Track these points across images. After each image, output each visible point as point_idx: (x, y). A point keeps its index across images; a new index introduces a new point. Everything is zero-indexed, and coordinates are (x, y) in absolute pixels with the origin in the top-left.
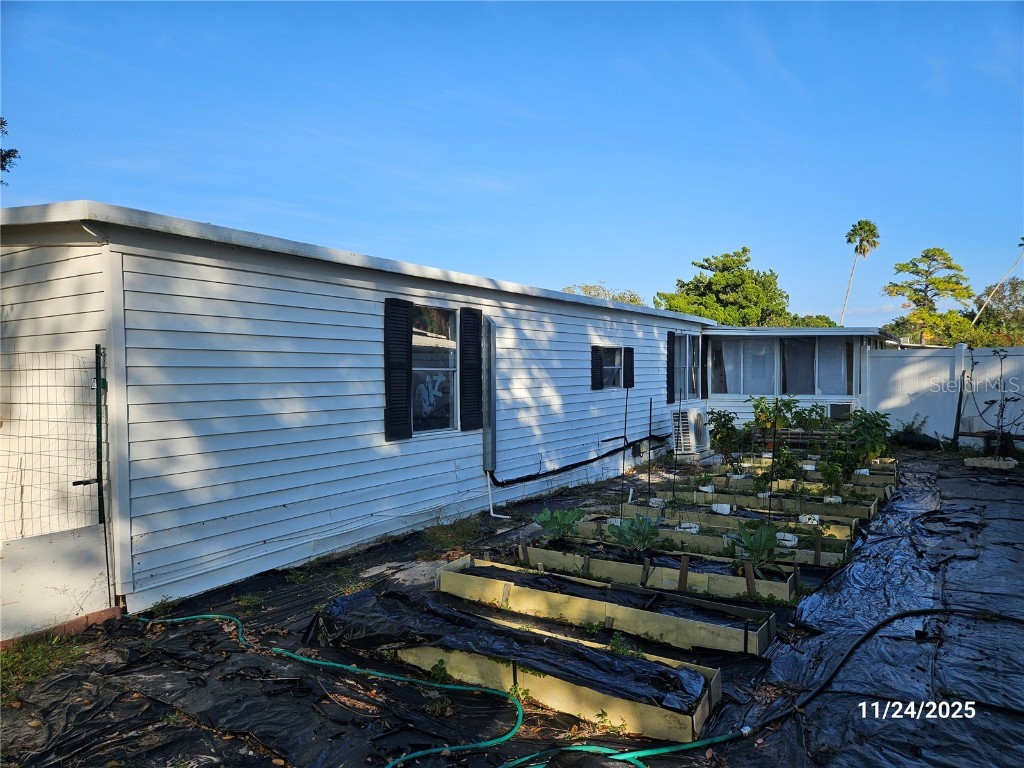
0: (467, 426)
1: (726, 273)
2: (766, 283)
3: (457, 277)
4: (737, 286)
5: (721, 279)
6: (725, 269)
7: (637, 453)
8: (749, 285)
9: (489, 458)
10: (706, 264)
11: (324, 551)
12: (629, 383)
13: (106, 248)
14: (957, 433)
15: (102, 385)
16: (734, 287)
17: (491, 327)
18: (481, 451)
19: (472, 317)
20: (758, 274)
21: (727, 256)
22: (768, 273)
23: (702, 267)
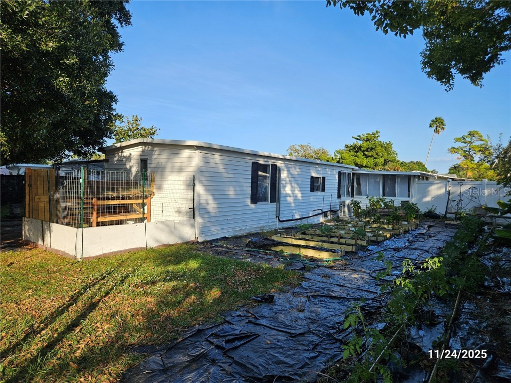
0: (271, 202)
1: (368, 142)
2: (387, 147)
3: (273, 155)
4: (373, 148)
5: (365, 145)
6: (368, 140)
7: (325, 216)
8: (379, 148)
9: (278, 212)
10: (359, 138)
11: (236, 234)
12: (324, 190)
13: (197, 151)
14: (446, 212)
15: (194, 185)
16: (372, 149)
17: (280, 170)
18: (275, 210)
19: (275, 167)
20: (383, 143)
21: (369, 134)
22: (388, 142)
23: (357, 139)
